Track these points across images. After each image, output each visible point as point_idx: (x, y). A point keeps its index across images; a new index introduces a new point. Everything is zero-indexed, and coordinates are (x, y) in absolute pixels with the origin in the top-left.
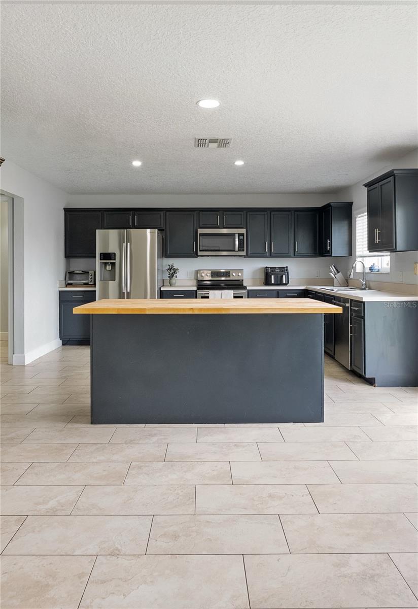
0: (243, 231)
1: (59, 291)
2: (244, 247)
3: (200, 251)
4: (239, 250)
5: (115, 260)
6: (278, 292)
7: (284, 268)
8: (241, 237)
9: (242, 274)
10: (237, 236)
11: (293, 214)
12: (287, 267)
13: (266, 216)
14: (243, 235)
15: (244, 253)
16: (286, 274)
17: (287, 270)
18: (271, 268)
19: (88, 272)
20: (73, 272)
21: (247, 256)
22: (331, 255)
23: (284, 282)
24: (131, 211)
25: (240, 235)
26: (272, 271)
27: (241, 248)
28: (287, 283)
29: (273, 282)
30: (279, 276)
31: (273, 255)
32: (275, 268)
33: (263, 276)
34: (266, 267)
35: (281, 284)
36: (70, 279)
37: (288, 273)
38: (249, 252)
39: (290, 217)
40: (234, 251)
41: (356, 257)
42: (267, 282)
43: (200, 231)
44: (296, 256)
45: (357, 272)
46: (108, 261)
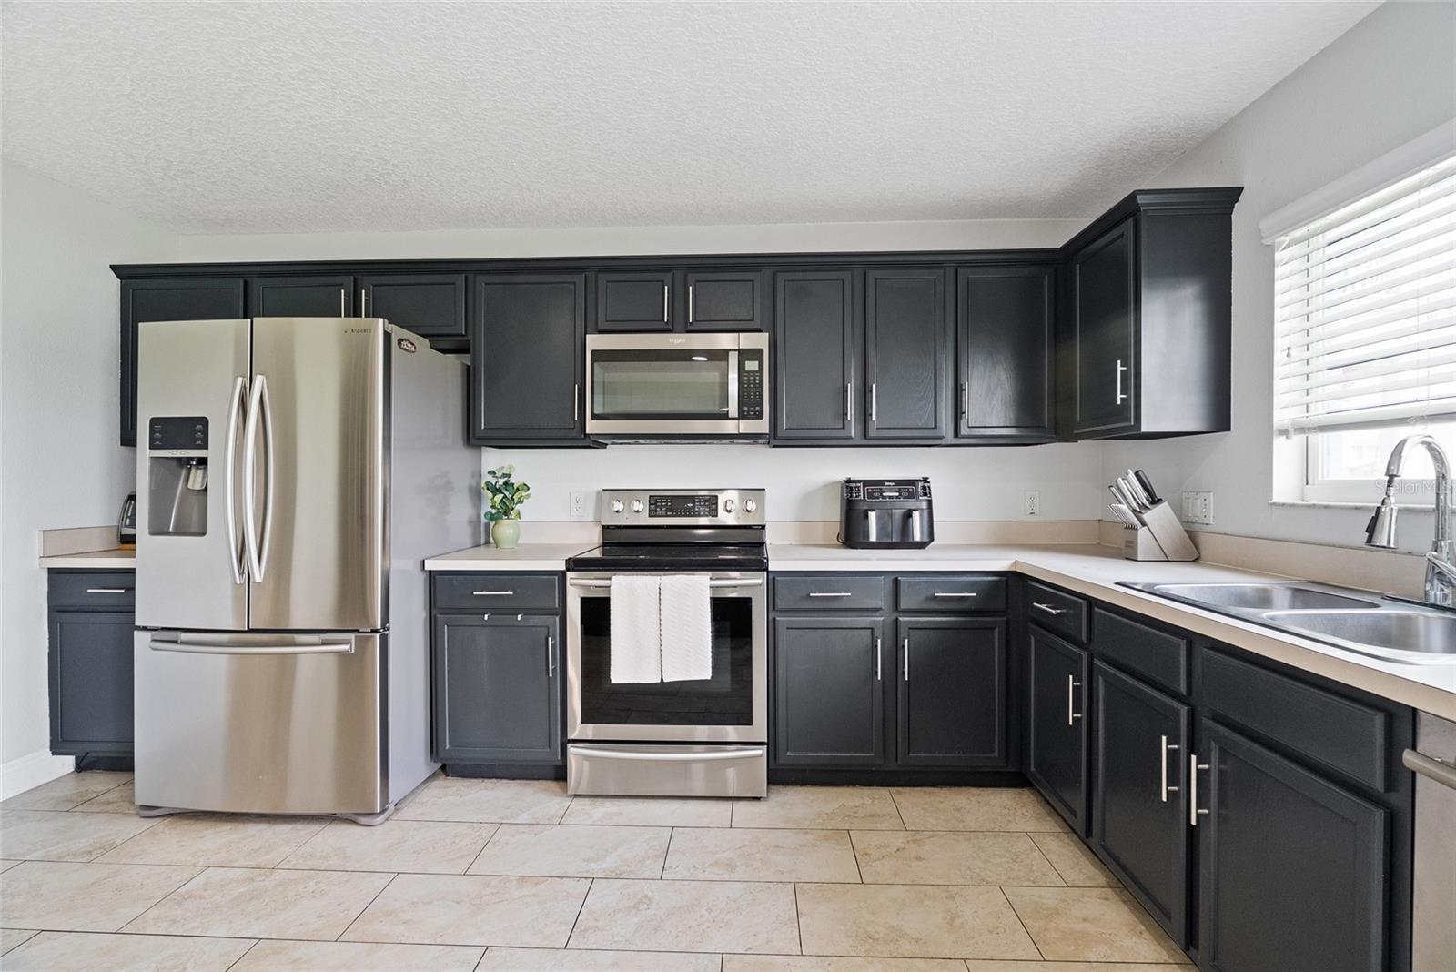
0: (760, 341)
1: (49, 570)
2: (761, 404)
3: (595, 417)
4: (742, 415)
5: (206, 447)
6: (896, 583)
7: (913, 482)
8: (752, 366)
9: (761, 504)
10: (733, 358)
11: (951, 279)
12: (925, 480)
13: (848, 286)
14: (756, 354)
15: (762, 426)
16: (924, 505)
17: (926, 492)
18: (867, 483)
21: (776, 439)
22: (1132, 431)
23: (917, 538)
24: (346, 272)
25: (744, 354)
26: (871, 495)
27: (749, 408)
28: (926, 539)
29: (873, 538)
30: (898, 513)
31: (872, 432)
32: (882, 482)
33: (835, 513)
34: (849, 481)
35: (905, 542)
37: (930, 502)
38: (784, 423)
39: (940, 287)
40: (725, 417)
42: (852, 536)
43: (595, 342)
44: (964, 437)
45: (1274, 504)
46: (179, 451)
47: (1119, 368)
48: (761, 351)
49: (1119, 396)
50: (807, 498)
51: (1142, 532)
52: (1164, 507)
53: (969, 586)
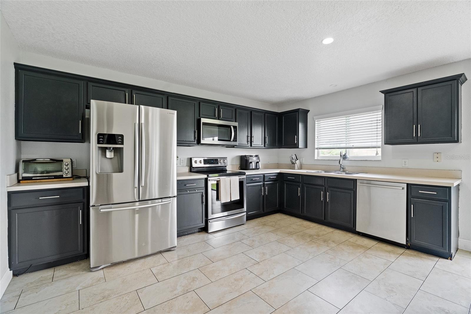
0: (236, 124)
1: (8, 192)
2: (236, 138)
5: (122, 144)
6: (264, 176)
13: (248, 114)
16: (259, 161)
17: (259, 158)
19: (62, 161)
20: (35, 160)
22: (298, 147)
24: (127, 88)
25: (234, 127)
27: (234, 139)
28: (259, 168)
31: (253, 145)
32: (252, 156)
35: (256, 168)
36: (25, 171)
39: (263, 117)
40: (230, 141)
41: (314, 149)
43: (203, 120)
44: (266, 147)
45: (316, 160)
46: (111, 145)
47: (296, 137)
48: (236, 126)
49: (296, 142)
50: (233, 159)
51: (296, 164)
52: (298, 160)
53: (274, 176)
